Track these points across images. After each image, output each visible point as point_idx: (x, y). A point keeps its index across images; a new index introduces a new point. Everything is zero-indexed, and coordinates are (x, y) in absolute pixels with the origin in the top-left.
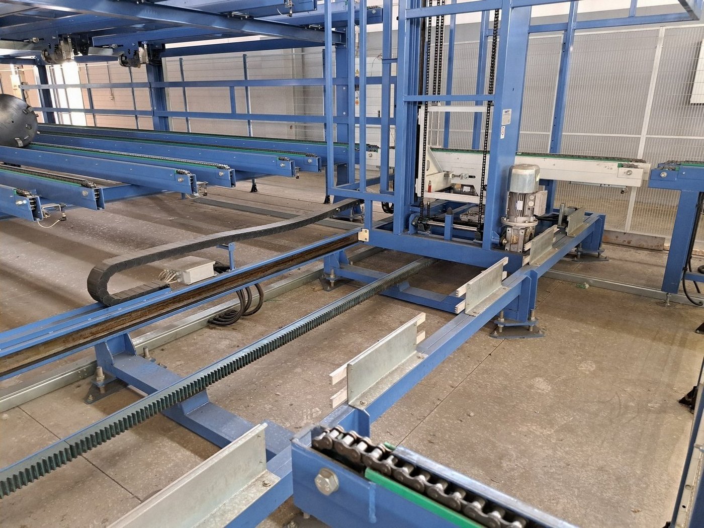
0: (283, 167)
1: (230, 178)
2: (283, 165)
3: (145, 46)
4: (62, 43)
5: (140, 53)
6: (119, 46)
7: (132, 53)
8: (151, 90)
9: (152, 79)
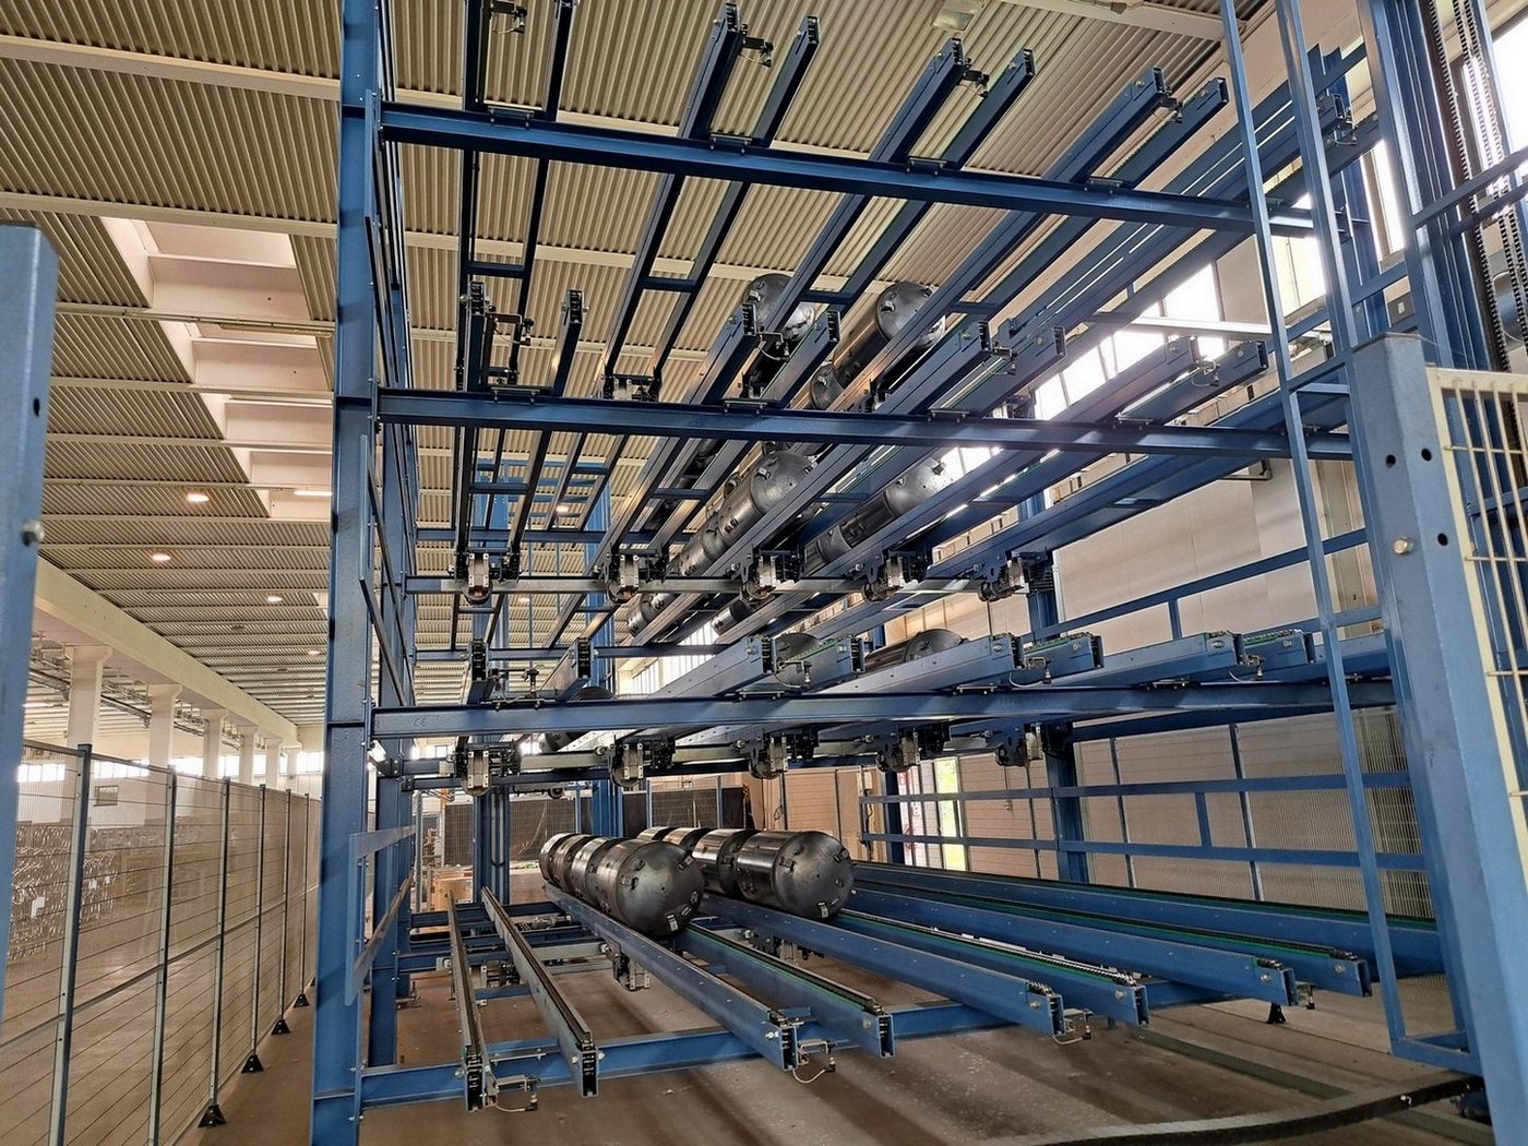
0: (1266, 981)
1: (1135, 1004)
2: (1265, 977)
3: (1038, 728)
4: (904, 740)
5: (1028, 743)
6: (995, 733)
7: (1015, 743)
8: (1054, 802)
9: (1055, 784)
